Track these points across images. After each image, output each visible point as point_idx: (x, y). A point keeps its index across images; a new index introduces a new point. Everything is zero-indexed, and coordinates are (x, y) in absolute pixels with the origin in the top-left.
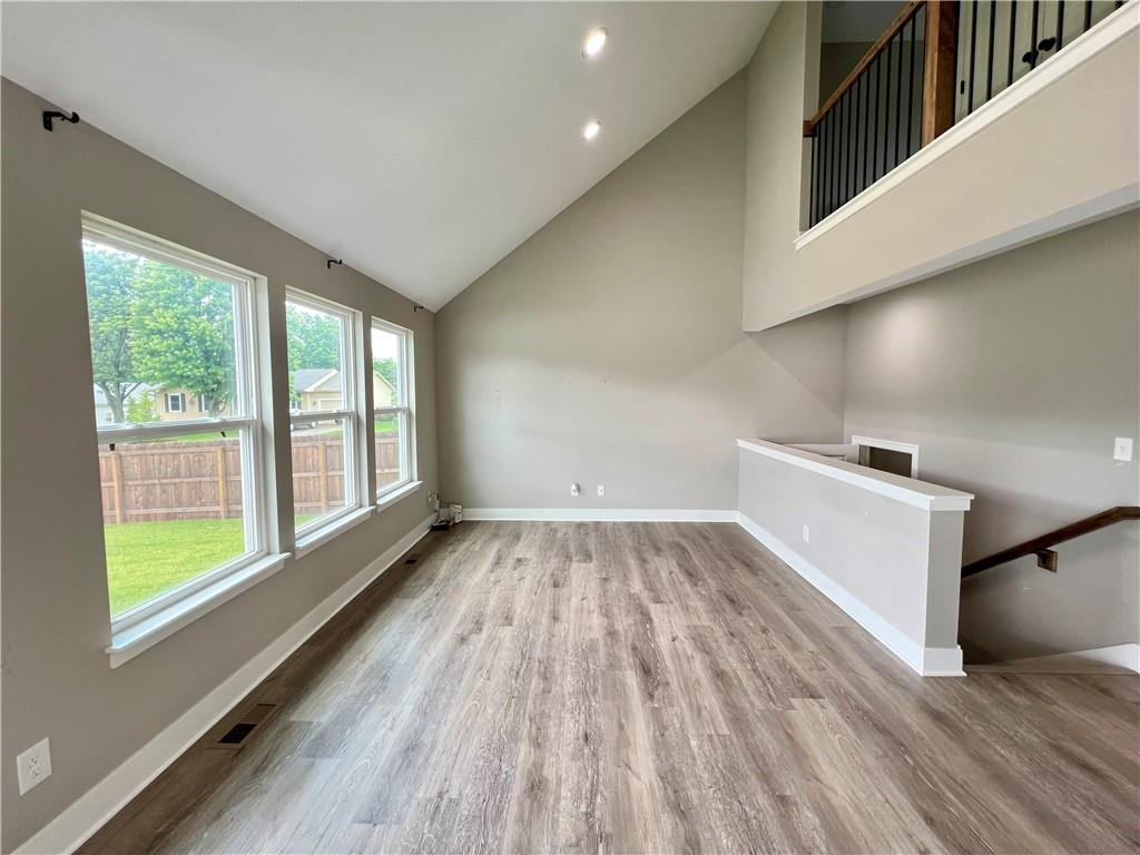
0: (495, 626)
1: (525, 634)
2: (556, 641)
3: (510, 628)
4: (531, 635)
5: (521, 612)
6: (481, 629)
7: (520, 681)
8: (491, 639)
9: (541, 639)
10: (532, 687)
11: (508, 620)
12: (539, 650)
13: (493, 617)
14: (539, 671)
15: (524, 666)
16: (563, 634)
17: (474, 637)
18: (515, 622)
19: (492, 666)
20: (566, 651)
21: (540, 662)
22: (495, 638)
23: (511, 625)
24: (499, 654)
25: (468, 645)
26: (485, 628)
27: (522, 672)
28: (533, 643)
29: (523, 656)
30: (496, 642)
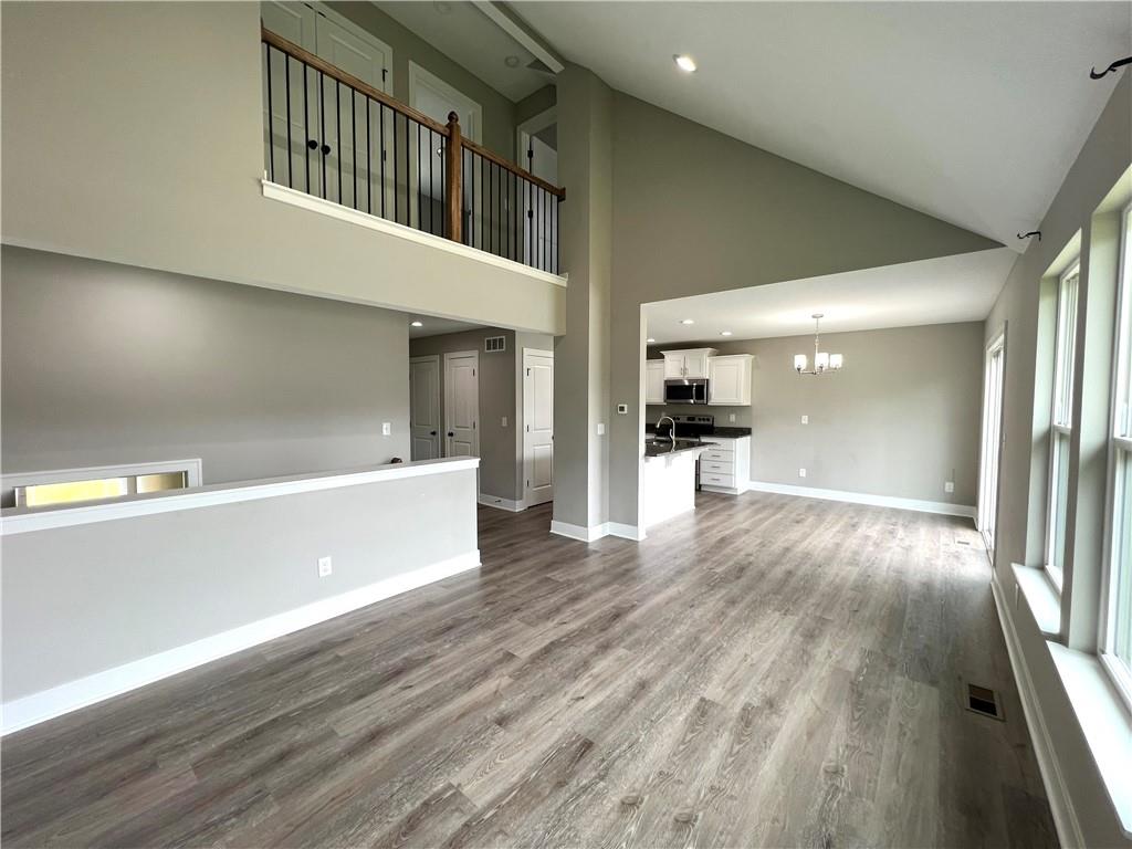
0: (724, 708)
1: (691, 681)
2: (663, 662)
3: (707, 696)
4: (686, 677)
5: (679, 714)
6: (744, 709)
7: (719, 644)
8: (734, 690)
9: (677, 669)
10: (710, 637)
11: (704, 709)
12: (688, 659)
13: (723, 723)
14: (699, 644)
15: (709, 653)
16: (652, 664)
17: (756, 702)
18: (695, 701)
19: (740, 663)
20: (663, 649)
21: (693, 651)
22: (729, 691)
23: (703, 700)
24: (731, 671)
25: (764, 695)
26: (737, 709)
27: (714, 649)
28: (689, 668)
29: (706, 661)
30: (729, 685)
